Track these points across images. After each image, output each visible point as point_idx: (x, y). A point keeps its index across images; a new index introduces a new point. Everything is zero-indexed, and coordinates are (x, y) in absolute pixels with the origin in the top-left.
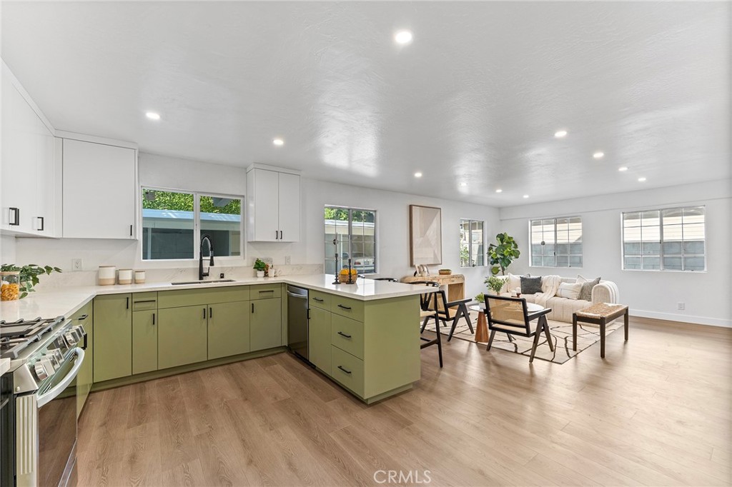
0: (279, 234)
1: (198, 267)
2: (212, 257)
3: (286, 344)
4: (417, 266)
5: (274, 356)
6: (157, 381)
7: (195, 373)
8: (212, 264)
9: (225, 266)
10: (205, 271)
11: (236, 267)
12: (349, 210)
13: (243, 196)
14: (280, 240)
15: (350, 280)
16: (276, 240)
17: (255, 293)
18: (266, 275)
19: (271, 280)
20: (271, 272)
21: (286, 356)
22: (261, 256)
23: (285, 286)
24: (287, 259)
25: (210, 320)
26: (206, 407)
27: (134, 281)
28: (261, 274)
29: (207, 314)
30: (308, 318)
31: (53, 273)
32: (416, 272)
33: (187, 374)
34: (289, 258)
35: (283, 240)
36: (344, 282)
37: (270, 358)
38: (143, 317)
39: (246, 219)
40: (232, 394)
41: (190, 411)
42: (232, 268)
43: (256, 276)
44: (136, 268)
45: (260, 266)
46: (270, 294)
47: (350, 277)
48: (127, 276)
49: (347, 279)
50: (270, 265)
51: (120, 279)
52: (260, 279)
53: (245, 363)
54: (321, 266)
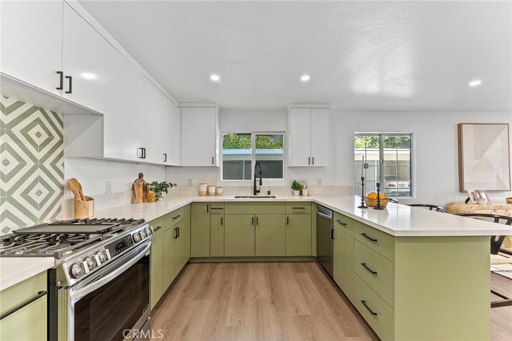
0: (311, 160)
1: (253, 185)
2: (261, 179)
3: (315, 254)
4: (469, 192)
5: (305, 263)
6: (223, 265)
7: (246, 264)
8: (261, 184)
9: (271, 185)
10: (258, 189)
11: (279, 187)
12: (380, 135)
13: (285, 132)
14: (312, 165)
15: (379, 205)
16: (308, 165)
17: (289, 209)
18: (301, 194)
19: (305, 198)
20: (305, 192)
21: (315, 266)
22: (298, 178)
23: (315, 205)
24: (320, 181)
25: (257, 226)
26: (244, 298)
27: (216, 194)
28: (297, 193)
29: (255, 221)
30: (333, 238)
31: (173, 187)
32: (469, 199)
33: (242, 264)
34: (321, 181)
35: (314, 165)
36: (371, 206)
37: (302, 264)
38: (216, 219)
39: (286, 152)
40: (264, 293)
41: (232, 298)
42: (276, 187)
43: (293, 194)
44: (218, 186)
45: (296, 186)
46: (302, 210)
47: (379, 202)
48: (212, 190)
49: (375, 203)
50: (305, 186)
51: (209, 192)
52: (297, 198)
53: (282, 264)
54: (350, 188)
